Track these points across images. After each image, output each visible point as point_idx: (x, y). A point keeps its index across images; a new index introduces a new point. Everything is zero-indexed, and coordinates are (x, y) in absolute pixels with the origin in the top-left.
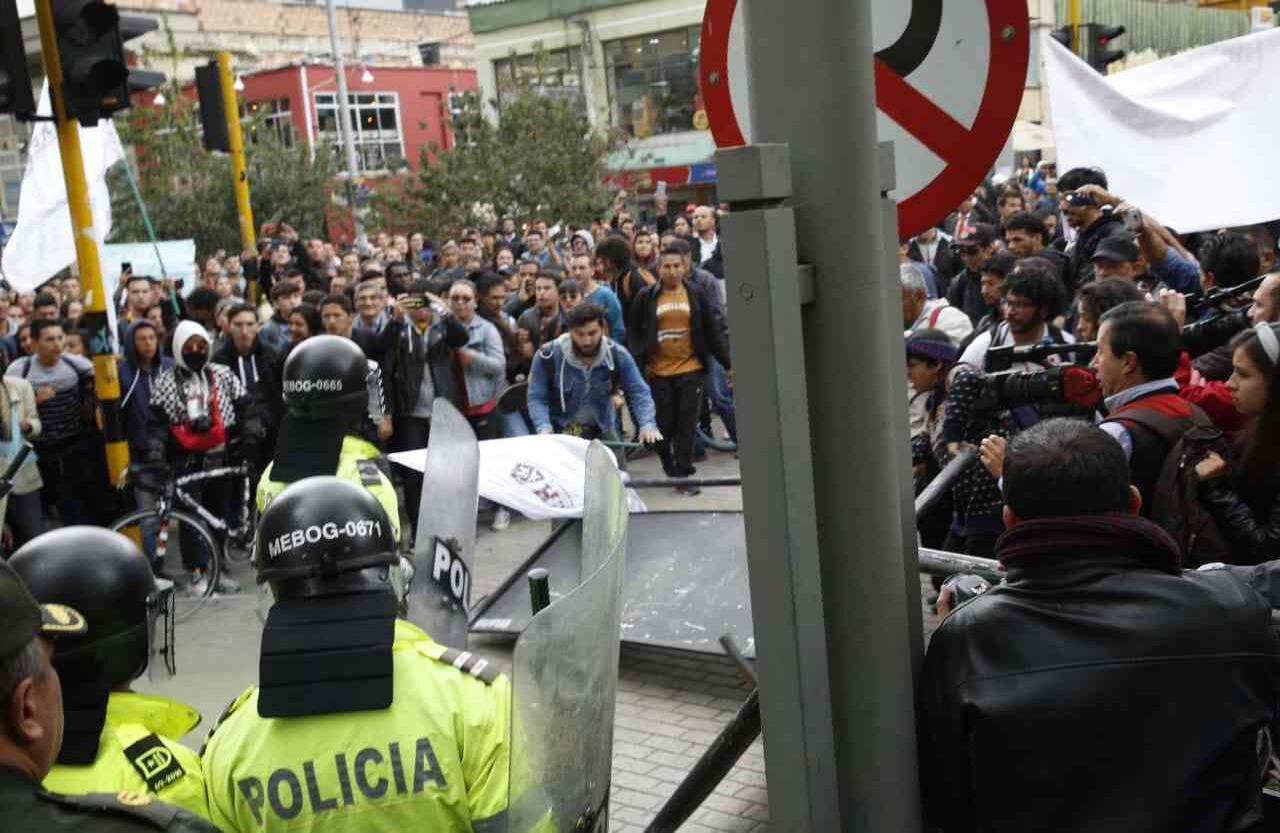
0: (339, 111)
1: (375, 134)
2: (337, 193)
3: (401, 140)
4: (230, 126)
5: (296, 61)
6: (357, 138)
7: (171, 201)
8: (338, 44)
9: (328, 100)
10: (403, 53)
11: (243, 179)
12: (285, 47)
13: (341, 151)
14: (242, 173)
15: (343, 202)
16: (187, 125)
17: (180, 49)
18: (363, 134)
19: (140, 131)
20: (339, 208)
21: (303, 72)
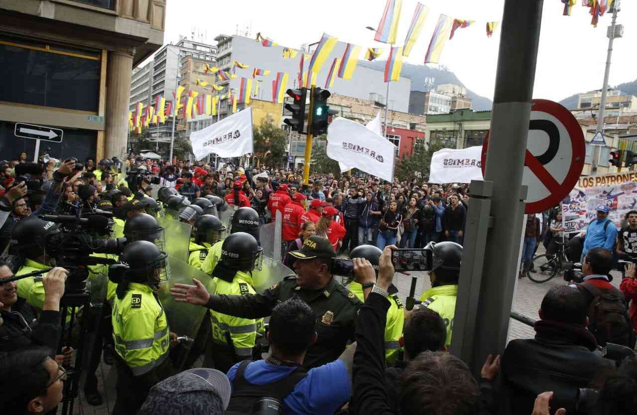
3: (399, 150)
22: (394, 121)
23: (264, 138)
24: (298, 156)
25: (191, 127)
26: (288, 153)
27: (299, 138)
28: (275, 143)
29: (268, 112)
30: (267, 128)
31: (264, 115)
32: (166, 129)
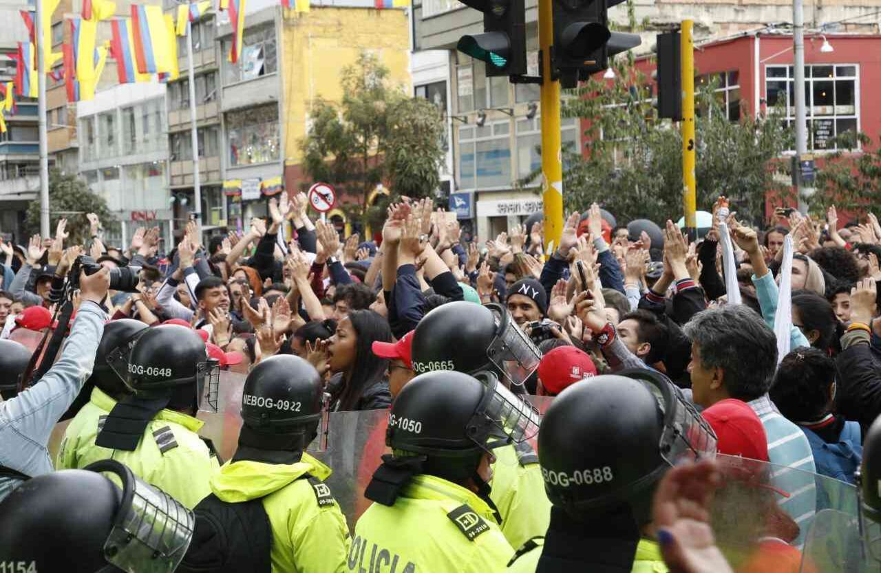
0: (792, 84)
1: (829, 109)
2: (781, 171)
3: (857, 116)
4: (684, 94)
5: (751, 31)
6: (808, 115)
7: (613, 176)
8: (800, 11)
9: (781, 72)
10: (871, 20)
11: (690, 148)
12: (740, 18)
13: (789, 129)
14: (691, 142)
15: (787, 181)
16: (637, 100)
17: (639, 21)
18: (814, 109)
19: (591, 104)
20: (782, 186)
21: (757, 41)
22: (825, 10)
23: (361, 139)
24: (484, 193)
25: (96, 132)
26: (447, 184)
27: (481, 125)
28: (403, 152)
29: (363, 49)
30: (365, 101)
31: (349, 57)
32: (6, 150)
